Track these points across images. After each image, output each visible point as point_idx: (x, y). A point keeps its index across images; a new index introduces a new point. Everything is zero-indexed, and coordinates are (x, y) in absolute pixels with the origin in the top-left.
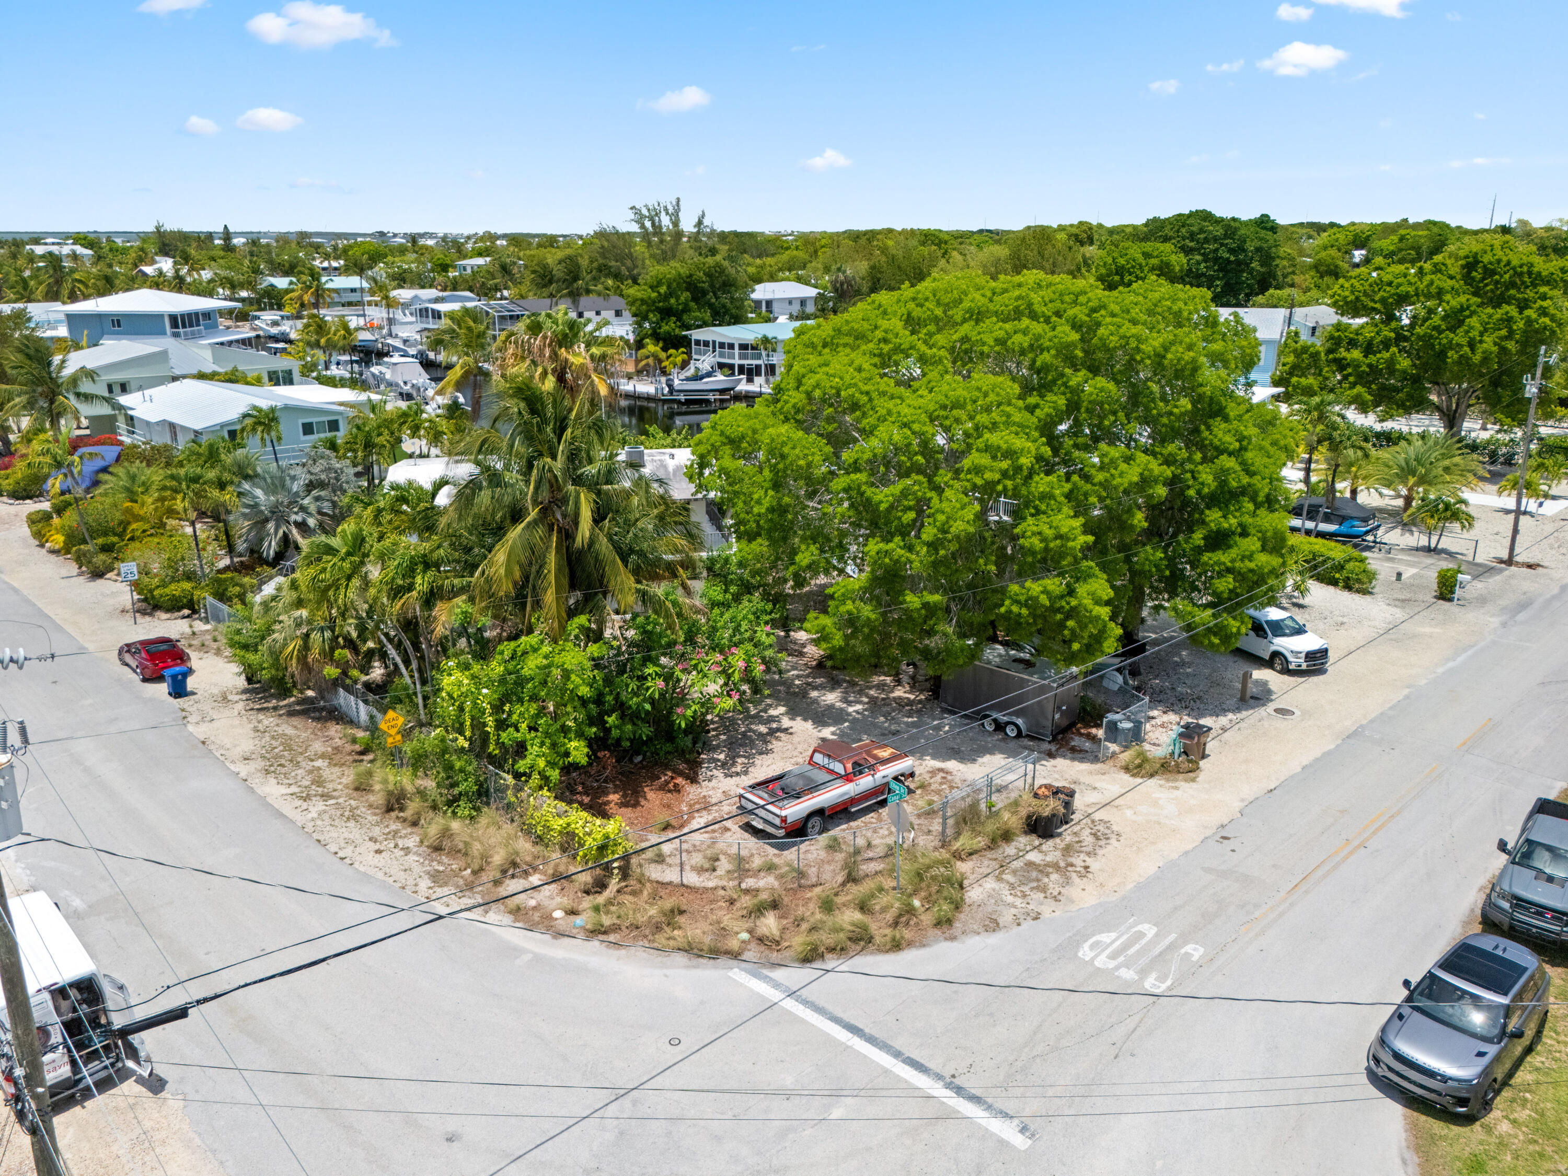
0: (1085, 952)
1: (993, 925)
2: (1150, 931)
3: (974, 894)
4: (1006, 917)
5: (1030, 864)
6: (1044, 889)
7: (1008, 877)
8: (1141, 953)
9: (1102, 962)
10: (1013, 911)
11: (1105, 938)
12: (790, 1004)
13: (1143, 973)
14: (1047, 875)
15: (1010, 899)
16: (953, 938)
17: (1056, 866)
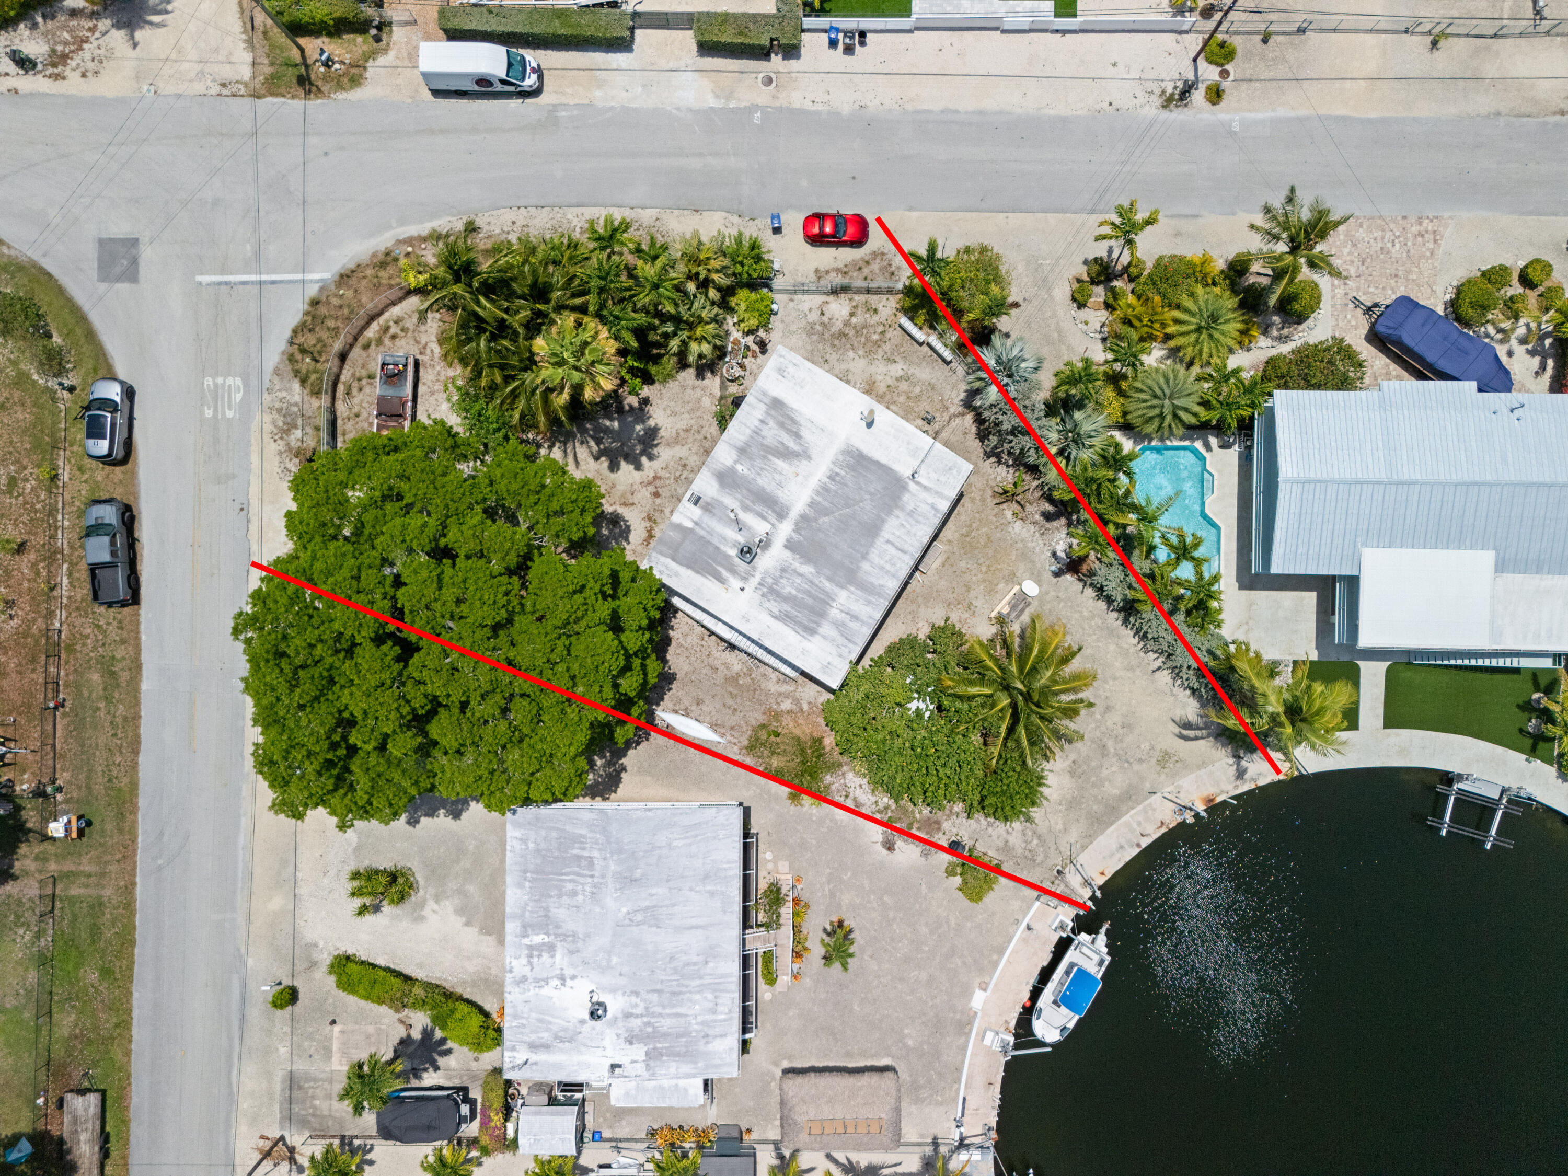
0: (239, 381)
1: (277, 372)
2: (229, 414)
3: (296, 385)
4: (276, 380)
5: (296, 427)
6: (279, 411)
7: (295, 409)
8: (223, 397)
9: (230, 381)
10: (277, 387)
11: (239, 396)
12: (299, 276)
13: (216, 385)
14: (285, 423)
15: (284, 394)
16: (283, 353)
17: (287, 432)
